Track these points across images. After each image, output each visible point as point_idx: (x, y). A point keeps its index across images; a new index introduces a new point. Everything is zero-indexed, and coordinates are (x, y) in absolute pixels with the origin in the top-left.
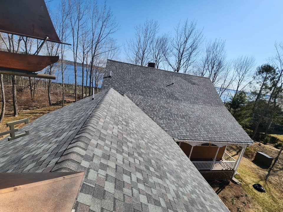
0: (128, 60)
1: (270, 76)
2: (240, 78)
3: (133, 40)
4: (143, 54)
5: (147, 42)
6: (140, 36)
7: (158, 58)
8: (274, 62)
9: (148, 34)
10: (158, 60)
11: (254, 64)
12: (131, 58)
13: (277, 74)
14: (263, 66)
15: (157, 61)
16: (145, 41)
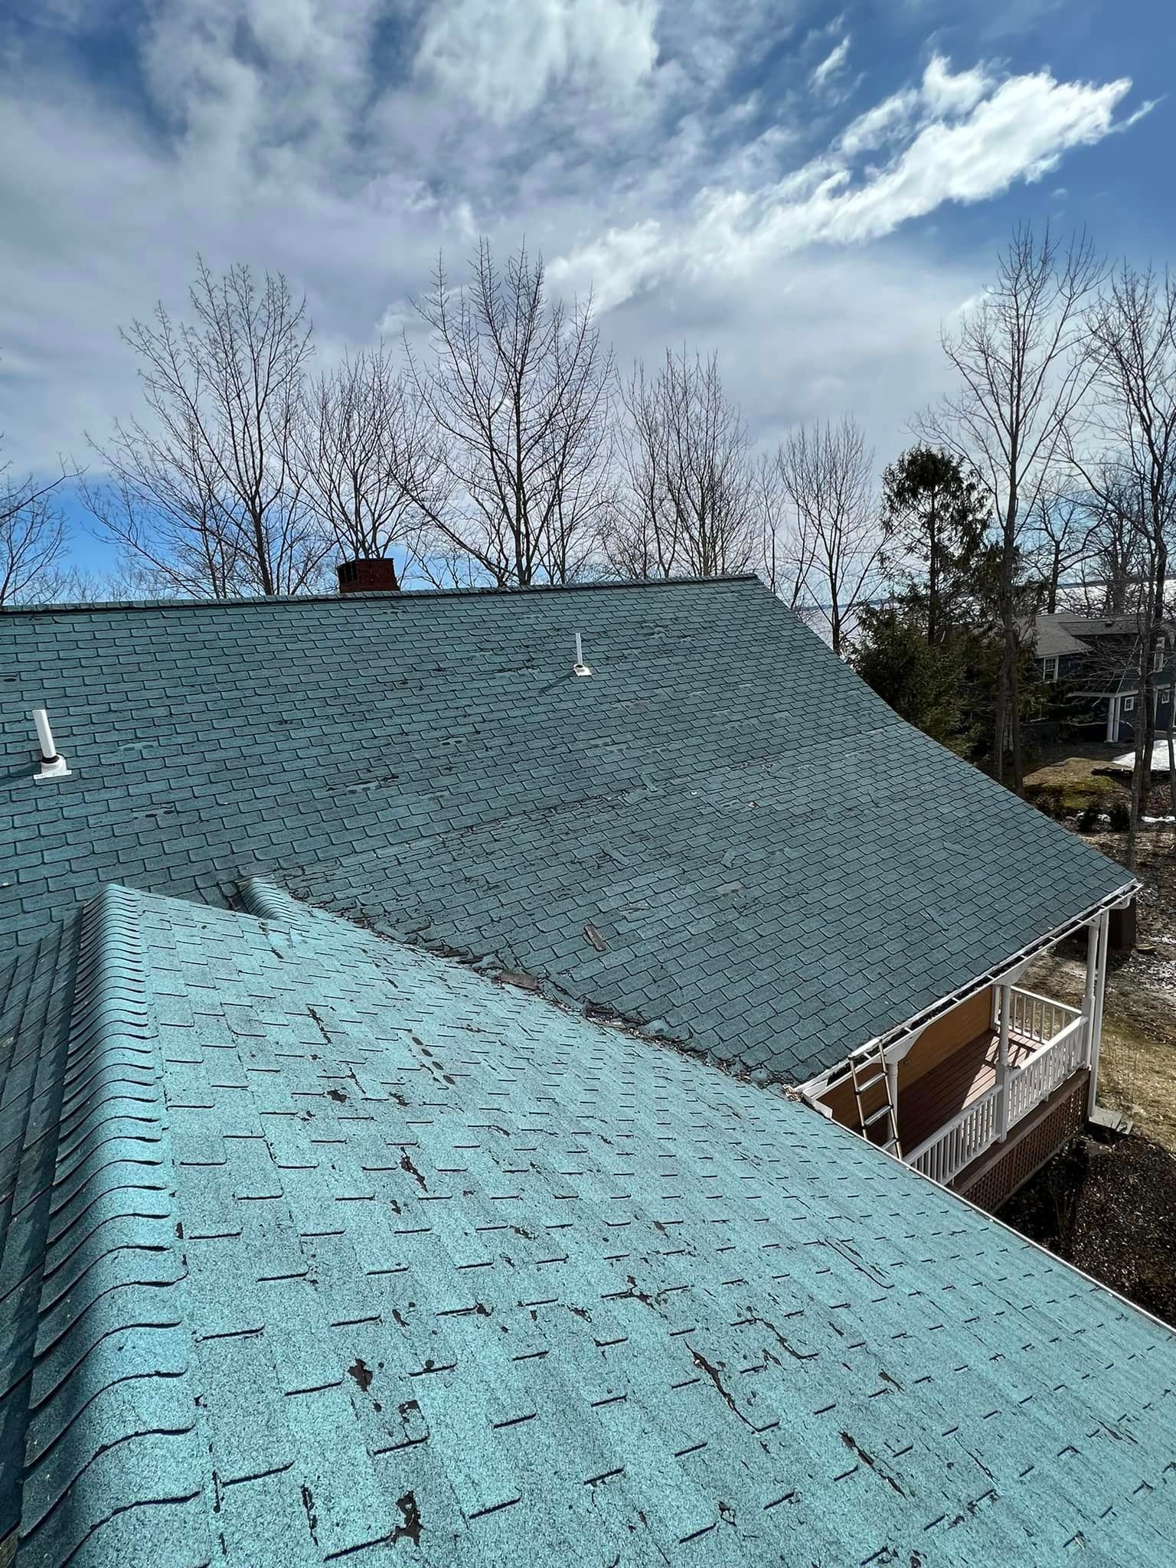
0: (141, 577)
1: (945, 507)
2: (828, 542)
3: (138, 429)
4: (253, 512)
5: (254, 431)
6: (190, 391)
7: (367, 524)
8: (942, 435)
9: (247, 368)
10: (369, 538)
11: (865, 460)
12: (172, 561)
13: (972, 487)
14: (906, 463)
15: (363, 543)
16: (239, 425)
